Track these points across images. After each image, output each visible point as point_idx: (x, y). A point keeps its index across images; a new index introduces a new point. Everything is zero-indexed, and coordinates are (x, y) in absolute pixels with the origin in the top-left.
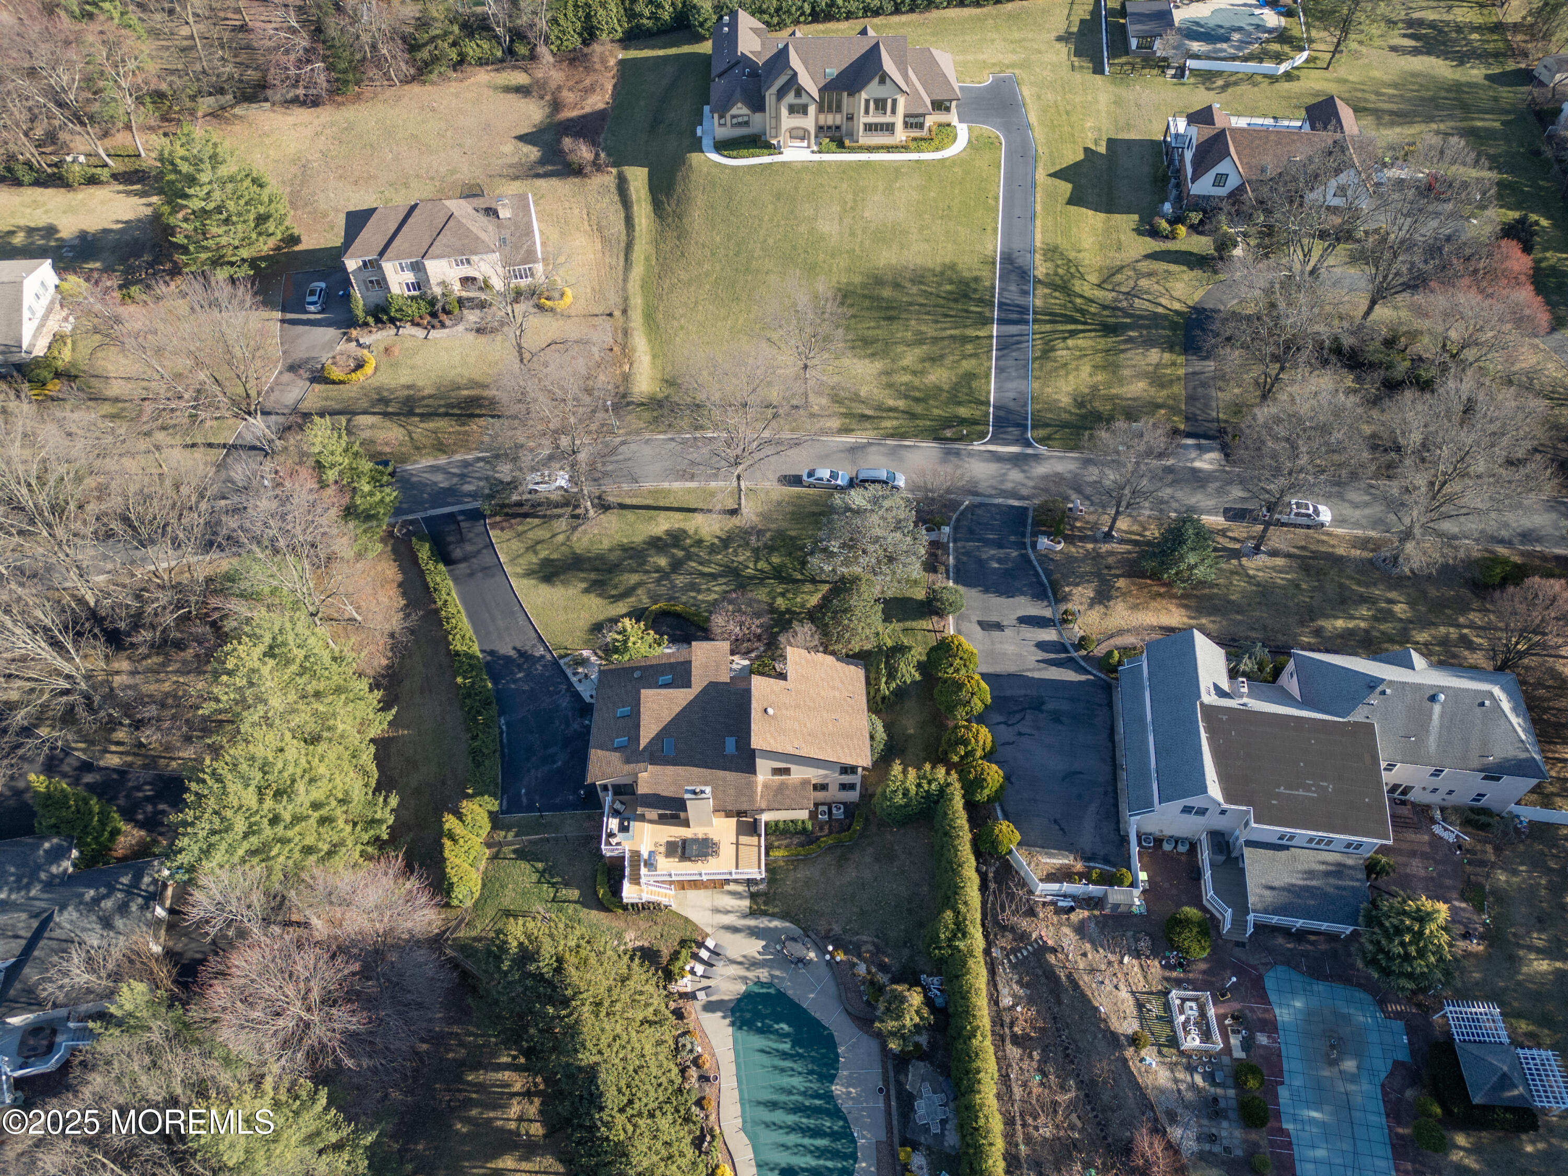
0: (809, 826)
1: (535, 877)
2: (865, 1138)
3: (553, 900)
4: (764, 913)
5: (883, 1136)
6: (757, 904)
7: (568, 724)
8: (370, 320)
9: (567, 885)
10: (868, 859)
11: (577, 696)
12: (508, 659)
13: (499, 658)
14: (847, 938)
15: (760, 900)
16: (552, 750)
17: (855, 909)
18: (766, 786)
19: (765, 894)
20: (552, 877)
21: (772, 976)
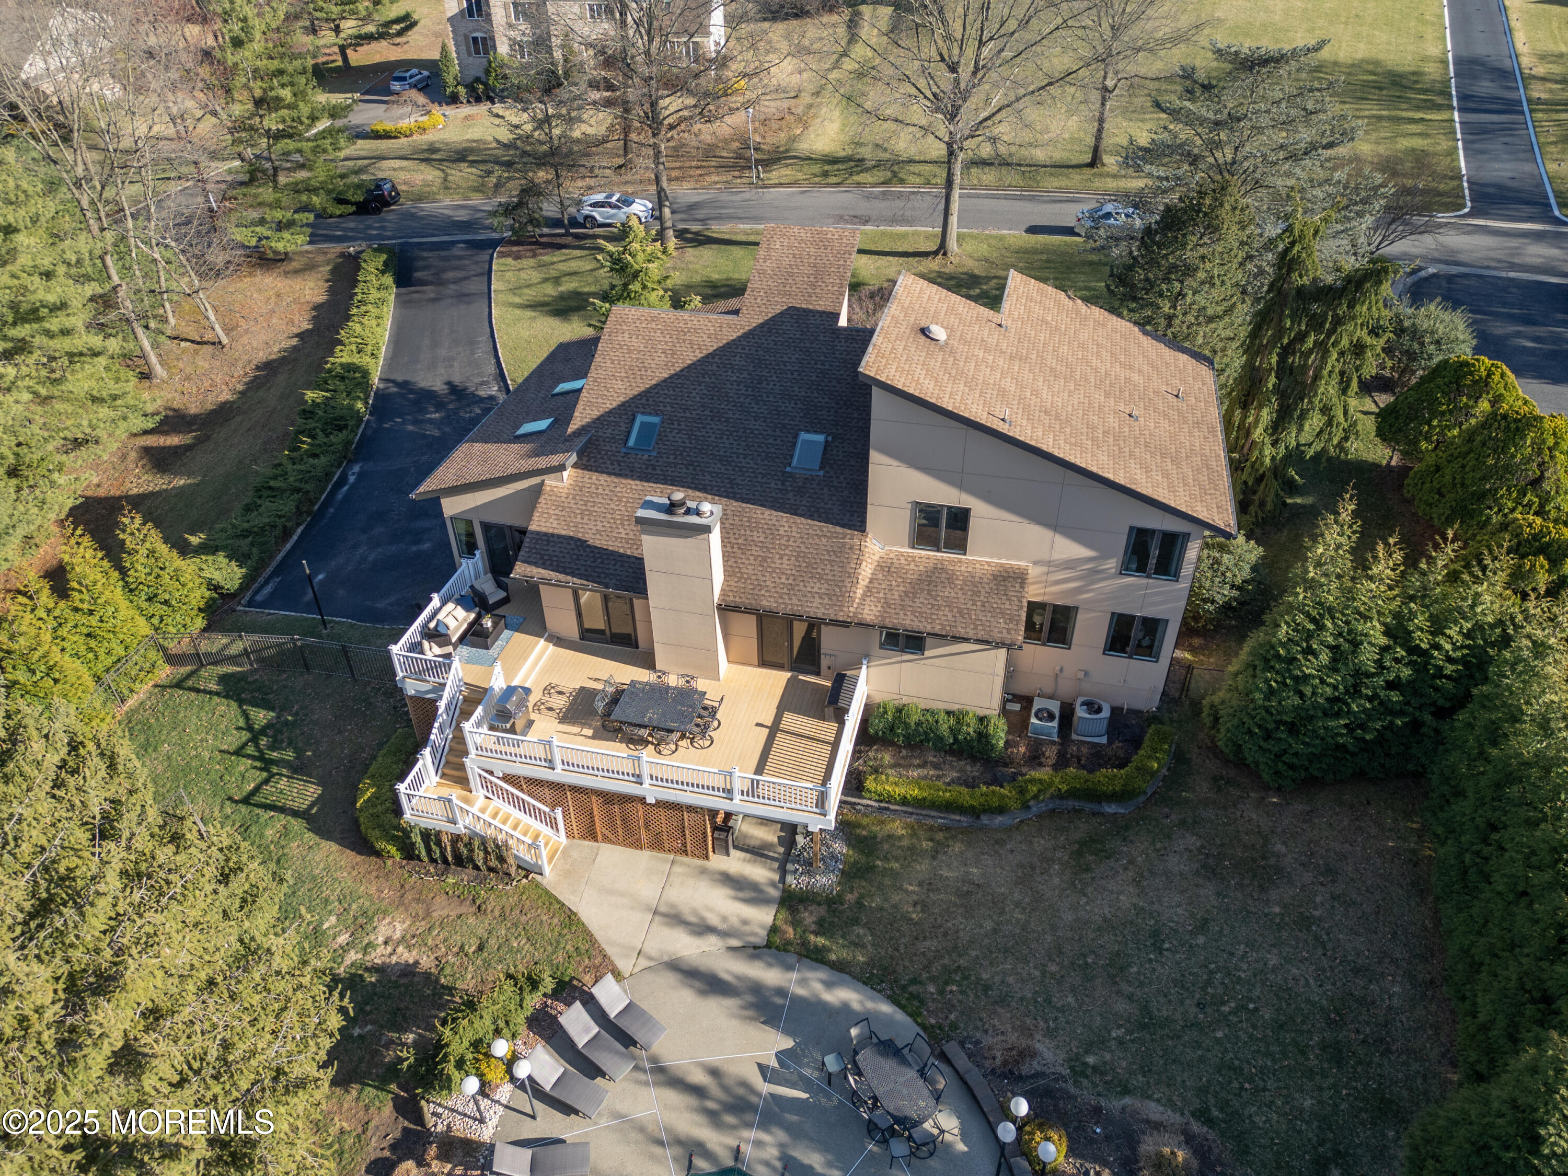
0: (1000, 733)
1: (235, 739)
3: (246, 801)
4: (816, 957)
6: (795, 923)
8: (462, 90)
9: (299, 769)
10: (1176, 863)
12: (428, 396)
13: (411, 391)
14: (1085, 1094)
15: (809, 918)
17: (1122, 1007)
18: (886, 568)
19: (831, 902)
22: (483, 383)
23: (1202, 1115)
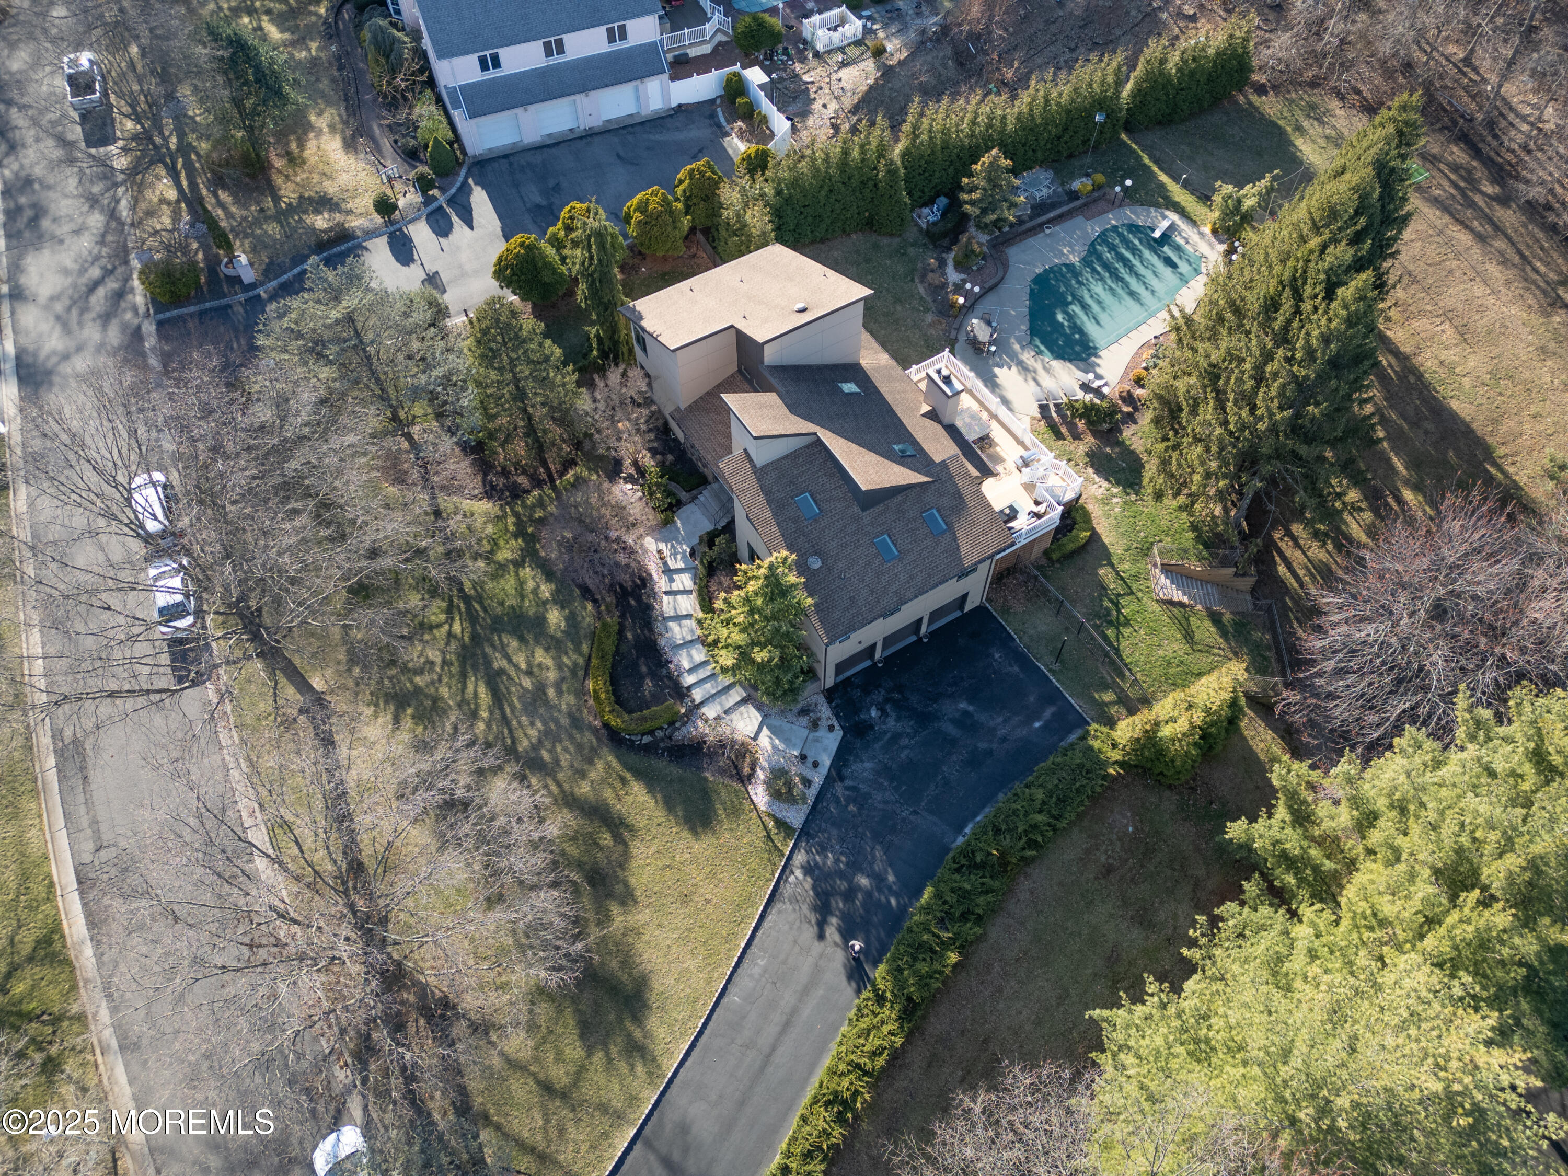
1: (1126, 631)
2: (1094, 229)
3: (1132, 593)
5: (1080, 220)
7: (896, 737)
9: (1103, 588)
11: (842, 757)
16: (951, 730)
17: (899, 308)
20: (1108, 611)
21: (1023, 347)
22: (794, 899)
23: (913, 280)
